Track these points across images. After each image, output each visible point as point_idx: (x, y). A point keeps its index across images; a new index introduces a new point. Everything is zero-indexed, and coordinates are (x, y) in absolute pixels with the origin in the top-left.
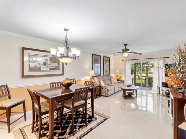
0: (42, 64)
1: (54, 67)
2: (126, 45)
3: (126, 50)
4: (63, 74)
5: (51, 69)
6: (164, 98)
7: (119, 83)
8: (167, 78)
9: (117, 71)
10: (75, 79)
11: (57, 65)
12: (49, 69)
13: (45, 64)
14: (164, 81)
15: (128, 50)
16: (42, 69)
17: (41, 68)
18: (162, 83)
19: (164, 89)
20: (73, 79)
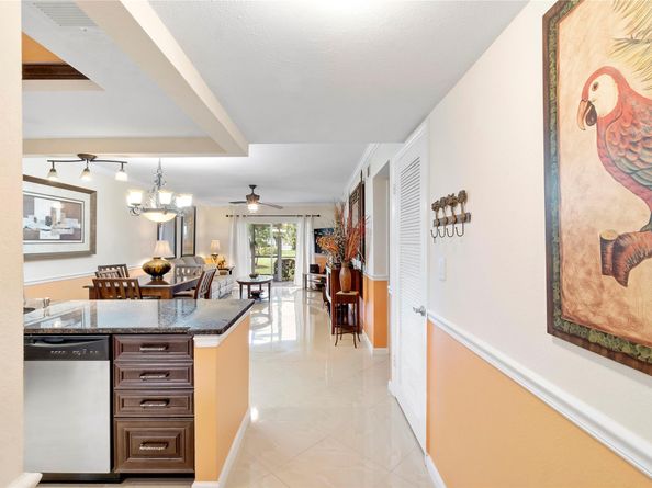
0: (42, 222)
1: (71, 232)
2: (253, 187)
3: (253, 198)
4: (93, 251)
5: (64, 237)
6: (314, 295)
7: (225, 274)
8: (318, 255)
9: (216, 244)
10: (125, 266)
11: (79, 226)
12: (58, 237)
13: (49, 221)
14: (313, 263)
15: (257, 197)
16: (43, 235)
17: (41, 232)
18: (311, 266)
19: (314, 276)
20: (121, 266)
